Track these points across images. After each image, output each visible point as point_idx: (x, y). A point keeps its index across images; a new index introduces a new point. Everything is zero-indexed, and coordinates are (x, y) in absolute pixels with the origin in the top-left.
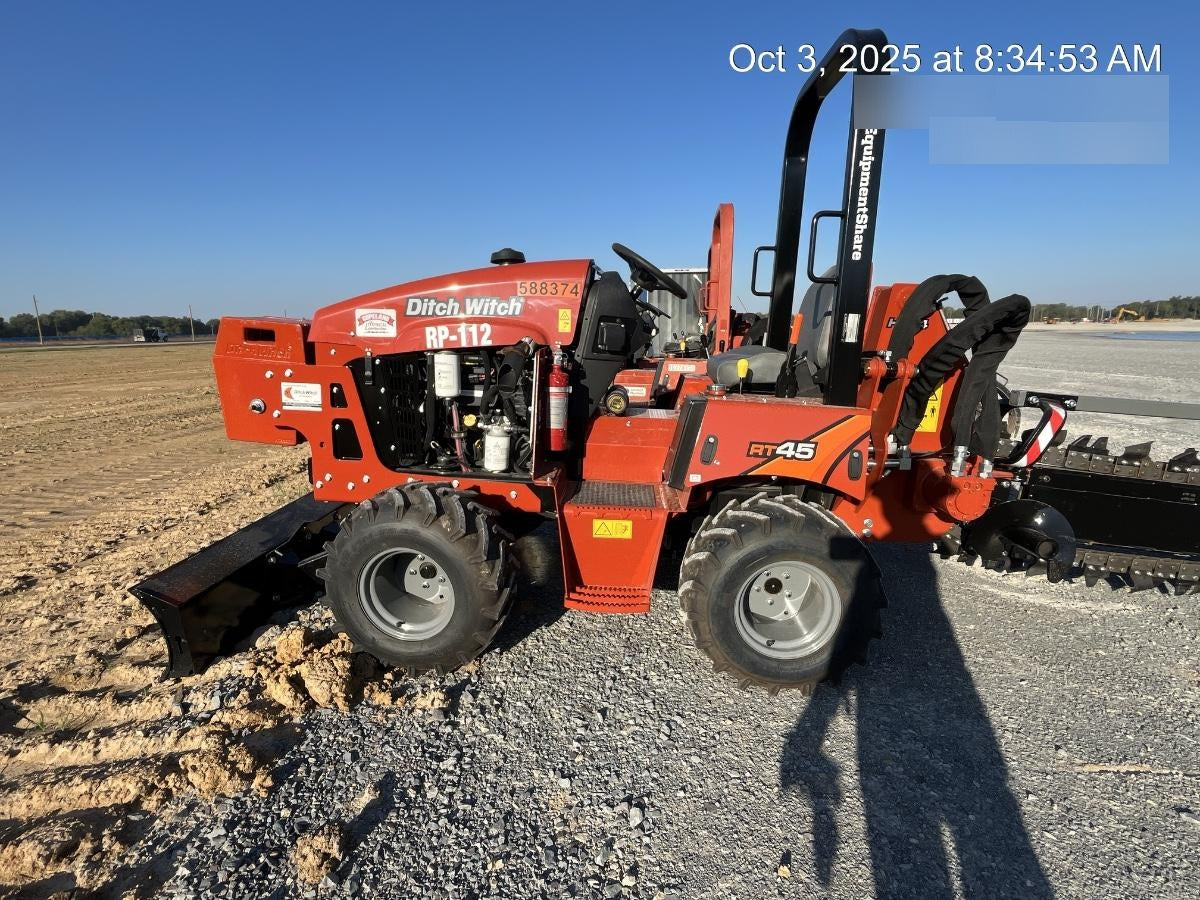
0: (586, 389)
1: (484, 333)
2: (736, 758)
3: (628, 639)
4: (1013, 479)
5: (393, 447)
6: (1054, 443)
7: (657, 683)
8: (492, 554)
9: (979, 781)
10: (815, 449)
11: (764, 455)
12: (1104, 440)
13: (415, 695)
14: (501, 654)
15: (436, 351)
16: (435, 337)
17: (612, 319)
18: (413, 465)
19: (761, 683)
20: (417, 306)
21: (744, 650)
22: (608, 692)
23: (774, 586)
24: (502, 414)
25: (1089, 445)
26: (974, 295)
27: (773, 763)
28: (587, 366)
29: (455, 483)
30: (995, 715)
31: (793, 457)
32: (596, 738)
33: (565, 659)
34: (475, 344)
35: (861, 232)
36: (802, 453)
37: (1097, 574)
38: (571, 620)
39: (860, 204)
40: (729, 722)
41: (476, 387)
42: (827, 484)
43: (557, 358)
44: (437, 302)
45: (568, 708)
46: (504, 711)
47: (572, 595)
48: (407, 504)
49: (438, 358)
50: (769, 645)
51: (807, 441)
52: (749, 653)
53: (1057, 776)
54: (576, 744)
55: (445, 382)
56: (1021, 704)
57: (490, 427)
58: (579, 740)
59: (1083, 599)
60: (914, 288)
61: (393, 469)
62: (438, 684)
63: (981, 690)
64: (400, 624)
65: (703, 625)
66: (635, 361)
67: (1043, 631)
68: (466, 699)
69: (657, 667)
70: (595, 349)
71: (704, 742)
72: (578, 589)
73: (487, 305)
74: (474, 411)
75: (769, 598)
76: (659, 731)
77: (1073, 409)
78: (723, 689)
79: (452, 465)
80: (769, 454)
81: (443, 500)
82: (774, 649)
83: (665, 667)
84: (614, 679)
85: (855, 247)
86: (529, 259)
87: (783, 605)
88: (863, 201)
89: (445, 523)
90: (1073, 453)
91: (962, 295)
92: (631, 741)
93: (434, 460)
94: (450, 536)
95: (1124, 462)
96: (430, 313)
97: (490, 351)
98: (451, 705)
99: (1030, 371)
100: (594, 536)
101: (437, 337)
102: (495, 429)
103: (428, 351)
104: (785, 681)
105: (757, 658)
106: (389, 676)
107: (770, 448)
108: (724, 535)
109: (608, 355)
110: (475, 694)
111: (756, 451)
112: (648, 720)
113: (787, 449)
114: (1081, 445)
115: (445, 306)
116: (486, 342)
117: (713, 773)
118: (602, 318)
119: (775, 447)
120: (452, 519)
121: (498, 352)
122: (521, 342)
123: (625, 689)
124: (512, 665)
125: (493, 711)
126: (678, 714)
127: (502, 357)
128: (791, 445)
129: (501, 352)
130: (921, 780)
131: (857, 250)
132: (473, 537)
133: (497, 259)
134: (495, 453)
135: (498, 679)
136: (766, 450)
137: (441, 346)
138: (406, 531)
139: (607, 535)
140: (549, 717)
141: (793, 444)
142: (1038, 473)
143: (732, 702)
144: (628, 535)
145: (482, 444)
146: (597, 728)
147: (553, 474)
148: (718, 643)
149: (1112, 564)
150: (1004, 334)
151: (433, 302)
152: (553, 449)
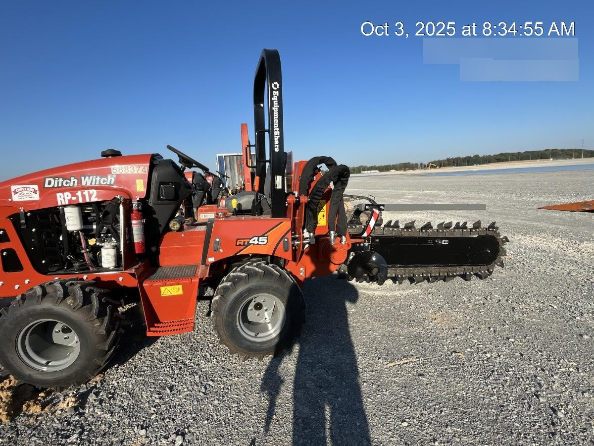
0: (157, 220)
1: (92, 194)
2: (237, 397)
3: (192, 346)
4: (365, 242)
5: (44, 262)
6: (376, 225)
7: (203, 366)
8: (101, 314)
9: (345, 382)
10: (267, 239)
11: (244, 244)
12: (397, 222)
13: (58, 402)
14: (118, 367)
15: (65, 206)
16: (62, 199)
17: (167, 183)
18: (58, 270)
19: (254, 355)
20: (51, 182)
21: (243, 341)
22: (176, 376)
23: (258, 307)
24: (111, 237)
25: (392, 224)
26: (332, 165)
27: (255, 395)
28: (155, 208)
29: (85, 277)
30: (358, 349)
31: (258, 244)
32: (165, 403)
33: (155, 363)
34: (88, 200)
35: (277, 139)
36: (262, 242)
37: (402, 279)
38: (162, 341)
39: (275, 127)
40: (237, 379)
41: (93, 223)
42: (275, 255)
43: (135, 206)
44: (64, 179)
45: (152, 390)
46: (114, 399)
47: (152, 329)
48: (45, 294)
49: (66, 210)
50: (256, 336)
51: (263, 236)
52: (246, 342)
53: (377, 372)
54: (153, 409)
55: (72, 222)
56: (368, 342)
57: (103, 244)
58: (155, 407)
59: (399, 290)
60: (306, 163)
61: (46, 274)
62: (75, 392)
63: (353, 338)
64: (48, 363)
65: (221, 332)
66: (213, 200)
67: (382, 307)
68: (92, 398)
69: (205, 358)
70: (159, 199)
71: (222, 392)
72: (156, 325)
73: (94, 180)
74: (93, 236)
75: (257, 312)
76: (200, 391)
77: (383, 210)
78: (235, 362)
79: (83, 267)
80: (246, 244)
81: (70, 288)
82: (258, 337)
83: (209, 357)
84: (180, 369)
85: (275, 146)
86: (124, 154)
87: (263, 315)
88: (276, 125)
89: (69, 301)
90: (386, 229)
91: (327, 165)
92: (184, 400)
93: (70, 265)
94: (73, 308)
95: (405, 230)
96: (60, 185)
97: (98, 204)
98: (80, 403)
99: (395, 192)
100: (162, 295)
101: (64, 199)
102: (106, 245)
103: (60, 206)
104: (265, 352)
105: (250, 344)
106: (42, 394)
107: (246, 241)
108: (227, 286)
109: (167, 202)
110: (97, 394)
111: (240, 243)
112: (195, 387)
113: (254, 241)
114: (388, 225)
115: (69, 181)
116: (94, 199)
117: (224, 407)
118: (161, 183)
119: (249, 240)
120: (75, 299)
121: (102, 204)
122: (115, 198)
123: (186, 372)
124: (124, 372)
125: (108, 401)
126: (212, 380)
127: (104, 206)
128: (256, 238)
129: (104, 204)
130: (321, 387)
131: (276, 147)
132: (88, 306)
133: (104, 154)
134: (108, 257)
135: (114, 382)
136: (244, 242)
137: (67, 203)
138: (44, 309)
139: (169, 294)
140: (140, 397)
141: (257, 238)
142: (374, 238)
143: (240, 368)
144: (180, 292)
145: (100, 253)
146: (167, 397)
147: (137, 266)
148: (230, 340)
149: (407, 273)
150: (342, 181)
151: (61, 180)
152: (137, 252)
